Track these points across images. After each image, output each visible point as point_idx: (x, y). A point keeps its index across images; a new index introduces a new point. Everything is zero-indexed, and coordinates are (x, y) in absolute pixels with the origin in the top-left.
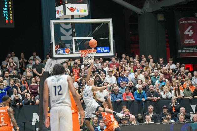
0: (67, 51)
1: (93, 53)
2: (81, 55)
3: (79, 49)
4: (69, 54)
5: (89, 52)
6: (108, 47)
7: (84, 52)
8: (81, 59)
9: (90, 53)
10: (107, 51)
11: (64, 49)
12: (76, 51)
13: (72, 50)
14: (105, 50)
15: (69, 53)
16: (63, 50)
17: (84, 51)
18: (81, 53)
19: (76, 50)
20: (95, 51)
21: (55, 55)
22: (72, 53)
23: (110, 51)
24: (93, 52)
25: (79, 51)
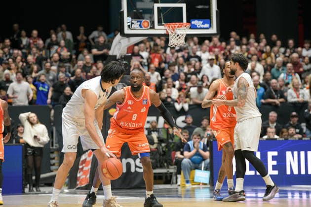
0: (146, 24)
1: (185, 28)
2: (167, 32)
3: (164, 22)
4: (148, 29)
5: (178, 27)
6: (209, 20)
7: (172, 27)
8: (166, 37)
9: (180, 28)
10: (207, 25)
11: (141, 22)
12: (159, 25)
13: (153, 23)
14: (203, 24)
15: (149, 27)
16: (139, 23)
17: (172, 25)
18: (167, 28)
19: (160, 23)
20: (189, 25)
21: (127, 31)
22: (153, 27)
23: (210, 26)
24: (185, 26)
25: (163, 25)
